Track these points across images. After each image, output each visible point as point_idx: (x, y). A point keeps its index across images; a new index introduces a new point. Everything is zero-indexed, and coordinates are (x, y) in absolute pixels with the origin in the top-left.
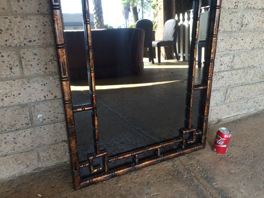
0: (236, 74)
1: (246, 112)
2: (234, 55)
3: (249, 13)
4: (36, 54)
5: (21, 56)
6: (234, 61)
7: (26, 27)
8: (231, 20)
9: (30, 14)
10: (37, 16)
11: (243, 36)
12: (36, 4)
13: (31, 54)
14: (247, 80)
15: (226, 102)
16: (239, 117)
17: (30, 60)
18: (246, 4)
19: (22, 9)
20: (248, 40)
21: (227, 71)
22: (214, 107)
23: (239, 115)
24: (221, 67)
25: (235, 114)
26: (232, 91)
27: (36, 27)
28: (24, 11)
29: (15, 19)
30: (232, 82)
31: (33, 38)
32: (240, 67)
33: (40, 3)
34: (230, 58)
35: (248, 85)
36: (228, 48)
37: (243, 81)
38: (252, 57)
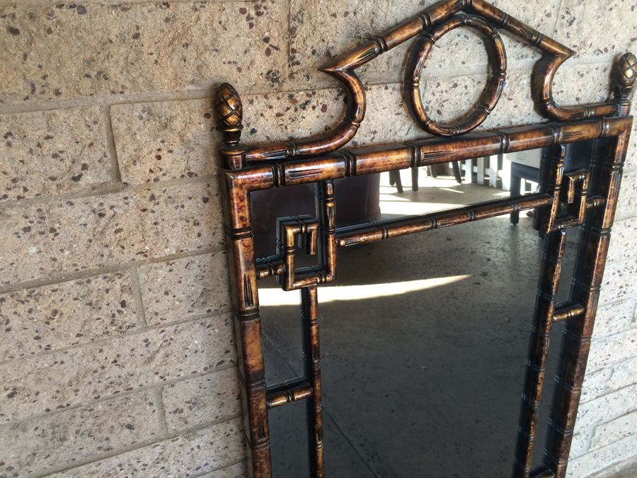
0: (615, 398)
2: (613, 370)
6: (613, 378)
7: (192, 449)
8: (610, 319)
9: (201, 427)
10: (214, 426)
11: (635, 334)
12: (214, 407)
15: (590, 450)
16: (617, 469)
19: (186, 423)
21: (597, 397)
23: (619, 462)
24: (583, 397)
25: (610, 463)
26: (605, 430)
27: (212, 443)
28: (190, 426)
29: (172, 444)
30: (606, 413)
31: (204, 462)
32: (626, 384)
33: (222, 404)
34: (604, 375)
36: (599, 360)
37: (632, 404)
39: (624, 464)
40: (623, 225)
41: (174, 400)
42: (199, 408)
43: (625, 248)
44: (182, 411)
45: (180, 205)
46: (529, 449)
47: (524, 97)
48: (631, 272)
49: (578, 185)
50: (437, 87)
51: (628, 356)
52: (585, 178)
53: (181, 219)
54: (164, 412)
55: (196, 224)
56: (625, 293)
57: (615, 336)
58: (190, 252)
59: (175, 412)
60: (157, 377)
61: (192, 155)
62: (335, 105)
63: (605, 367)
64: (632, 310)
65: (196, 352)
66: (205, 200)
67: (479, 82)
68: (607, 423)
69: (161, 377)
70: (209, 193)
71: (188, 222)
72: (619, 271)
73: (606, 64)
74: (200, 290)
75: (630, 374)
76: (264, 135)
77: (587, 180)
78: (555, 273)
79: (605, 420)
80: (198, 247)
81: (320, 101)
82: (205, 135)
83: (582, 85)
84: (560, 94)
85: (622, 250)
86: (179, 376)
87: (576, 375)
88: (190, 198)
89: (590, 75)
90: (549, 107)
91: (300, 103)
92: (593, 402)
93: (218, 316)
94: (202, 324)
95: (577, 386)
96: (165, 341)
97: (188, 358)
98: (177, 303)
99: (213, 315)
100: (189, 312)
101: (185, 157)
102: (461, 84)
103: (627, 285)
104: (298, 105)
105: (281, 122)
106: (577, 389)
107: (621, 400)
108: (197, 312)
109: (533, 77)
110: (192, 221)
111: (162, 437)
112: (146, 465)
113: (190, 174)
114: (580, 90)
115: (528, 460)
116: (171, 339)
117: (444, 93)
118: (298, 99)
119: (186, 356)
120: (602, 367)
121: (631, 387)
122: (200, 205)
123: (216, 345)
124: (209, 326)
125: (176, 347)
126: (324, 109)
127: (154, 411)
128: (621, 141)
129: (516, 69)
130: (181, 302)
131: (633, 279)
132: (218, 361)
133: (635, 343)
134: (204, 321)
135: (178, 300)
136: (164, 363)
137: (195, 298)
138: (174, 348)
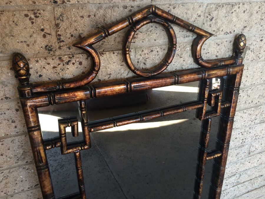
0: (242, 186)
2: (240, 175)
3: (257, 141)
6: (240, 178)
8: (238, 154)
11: (250, 159)
14: (253, 187)
18: (255, 137)
20: (256, 160)
21: (233, 186)
24: (226, 187)
30: (238, 192)
32: (247, 180)
34: (236, 177)
35: (254, 191)
36: (234, 171)
37: (250, 188)
38: (260, 171)
40: (242, 112)
43: (244, 123)
45: (3, 113)
47: (188, 56)
48: (247, 133)
49: (217, 98)
50: (142, 52)
51: (247, 168)
52: (220, 94)
53: (5, 120)
55: (13, 122)
56: (244, 142)
57: (241, 160)
58: (12, 135)
60: (2, 194)
61: (6, 88)
62: (86, 62)
63: (237, 174)
64: (248, 149)
65: (22, 181)
66: (17, 110)
67: (164, 49)
68: (238, 197)
69: (5, 193)
70: (19, 107)
71: (9, 121)
72: (241, 133)
73: (231, 39)
74: (22, 152)
75: (249, 176)
76: (47, 78)
77: (221, 95)
78: (207, 138)
79: (237, 196)
80: (17, 133)
81: (77, 60)
82: (12, 78)
83: (219, 49)
84: (207, 54)
85: (242, 123)
86: (14, 192)
87: (219, 183)
88: (8, 110)
89: (223, 45)
90: (200, 61)
91: (65, 62)
92: (231, 188)
93: (32, 164)
94: (24, 168)
96: (4, 177)
97: (18, 184)
98: (9, 159)
99: (30, 164)
100: (16, 163)
101: (2, 89)
102: (154, 50)
103: (245, 139)
104: (64, 62)
105: (56, 71)
106: (219, 189)
107: (245, 187)
108: (20, 163)
109: (192, 46)
110: (10, 121)
113: (6, 98)
114: (218, 52)
116: (8, 176)
117: (147, 55)
118: (64, 59)
119: (16, 184)
120: (235, 174)
121: (250, 181)
122: (14, 113)
123: (33, 177)
124: (28, 169)
126: (81, 63)
128: (238, 77)
129: (184, 42)
130: (11, 158)
131: (248, 136)
132: (35, 184)
133: (250, 163)
134: (24, 167)
135: (9, 157)
136: (6, 187)
137: (19, 156)
138: (10, 180)
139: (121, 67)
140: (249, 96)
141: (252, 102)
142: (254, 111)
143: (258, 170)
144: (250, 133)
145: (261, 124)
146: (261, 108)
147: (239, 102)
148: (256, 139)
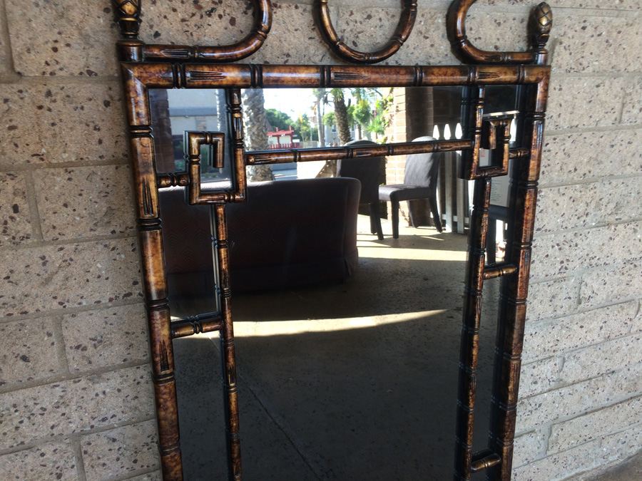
0: (570, 394)
1: (600, 464)
2: (564, 358)
3: (594, 274)
4: (114, 440)
5: (83, 451)
6: (565, 369)
7: (97, 395)
8: (553, 297)
9: (107, 370)
10: (122, 370)
11: (583, 319)
12: (122, 348)
13: (105, 441)
14: (596, 400)
15: (549, 453)
17: (101, 457)
18: (588, 261)
19: (90, 362)
20: (595, 325)
21: (550, 390)
22: (522, 468)
23: (583, 473)
24: (534, 387)
25: (573, 473)
26: (562, 430)
27: (119, 390)
28: (94, 367)
29: (73, 386)
30: (562, 410)
31: (111, 413)
32: (580, 378)
33: (131, 345)
34: (555, 365)
35: (600, 412)
36: (548, 346)
37: (589, 403)
38: (607, 355)
39: (588, 475)
40: (556, 191)
41: (77, 334)
42: (104, 347)
43: (562, 219)
44: (85, 349)
45: (79, 106)
46: (469, 423)
47: (440, 36)
48: (570, 246)
49: (500, 131)
50: (350, 15)
51: (579, 344)
52: (507, 125)
53: (81, 123)
54: (65, 346)
55: (97, 129)
56: (566, 269)
58: (91, 162)
59: (78, 347)
60: (55, 303)
61: (92, 53)
62: (244, 19)
63: (555, 354)
64: (577, 290)
65: (99, 277)
66: (107, 104)
67: (393, 16)
68: (564, 422)
69: (61, 303)
70: (111, 97)
71: (88, 125)
73: (522, 15)
74: (105, 209)
76: (168, 41)
78: (483, 224)
79: (561, 418)
80: (100, 157)
81: (228, 11)
82: (105, 31)
83: (501, 34)
84: (478, 40)
85: (558, 221)
86: (80, 304)
87: (514, 342)
88: (90, 100)
89: (508, 24)
90: (464, 45)
91: (206, 10)
92: (545, 395)
93: (123, 239)
94: (106, 246)
95: (516, 355)
96: (64, 262)
97: (90, 284)
98: (78, 219)
99: (119, 237)
100: (91, 230)
101: (84, 54)
102: (375, 16)
103: (568, 260)
104: (203, 12)
105: (186, 28)
106: (516, 358)
107: (576, 397)
108: (100, 231)
109: (447, 17)
110: (92, 125)
111: (63, 377)
112: (45, 410)
113: (90, 73)
114: (498, 39)
115: (469, 436)
116: (71, 260)
117: (359, 24)
118: (203, 5)
119: (88, 281)
120: (552, 354)
121: (587, 383)
122: (100, 109)
123: (122, 273)
124: (113, 249)
125: (76, 269)
126: (233, 21)
127: (53, 344)
128: (540, 89)
129: (431, 8)
130: (82, 218)
131: (574, 253)
132: (124, 293)
133: (584, 330)
134: (107, 243)
135: (79, 215)
136: (64, 287)
137: (98, 216)
138: (75, 270)
139: (310, 41)
140: (569, 156)
141: (576, 170)
142: (581, 192)
143: (603, 355)
144: (576, 245)
145: (599, 228)
146: (595, 188)
147: (549, 165)
148: (591, 265)
